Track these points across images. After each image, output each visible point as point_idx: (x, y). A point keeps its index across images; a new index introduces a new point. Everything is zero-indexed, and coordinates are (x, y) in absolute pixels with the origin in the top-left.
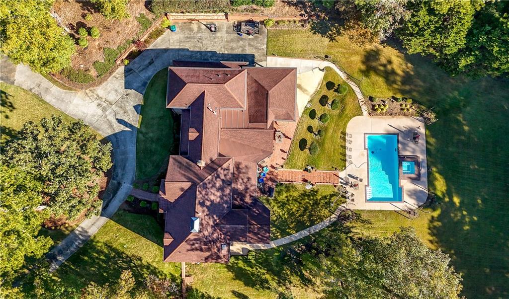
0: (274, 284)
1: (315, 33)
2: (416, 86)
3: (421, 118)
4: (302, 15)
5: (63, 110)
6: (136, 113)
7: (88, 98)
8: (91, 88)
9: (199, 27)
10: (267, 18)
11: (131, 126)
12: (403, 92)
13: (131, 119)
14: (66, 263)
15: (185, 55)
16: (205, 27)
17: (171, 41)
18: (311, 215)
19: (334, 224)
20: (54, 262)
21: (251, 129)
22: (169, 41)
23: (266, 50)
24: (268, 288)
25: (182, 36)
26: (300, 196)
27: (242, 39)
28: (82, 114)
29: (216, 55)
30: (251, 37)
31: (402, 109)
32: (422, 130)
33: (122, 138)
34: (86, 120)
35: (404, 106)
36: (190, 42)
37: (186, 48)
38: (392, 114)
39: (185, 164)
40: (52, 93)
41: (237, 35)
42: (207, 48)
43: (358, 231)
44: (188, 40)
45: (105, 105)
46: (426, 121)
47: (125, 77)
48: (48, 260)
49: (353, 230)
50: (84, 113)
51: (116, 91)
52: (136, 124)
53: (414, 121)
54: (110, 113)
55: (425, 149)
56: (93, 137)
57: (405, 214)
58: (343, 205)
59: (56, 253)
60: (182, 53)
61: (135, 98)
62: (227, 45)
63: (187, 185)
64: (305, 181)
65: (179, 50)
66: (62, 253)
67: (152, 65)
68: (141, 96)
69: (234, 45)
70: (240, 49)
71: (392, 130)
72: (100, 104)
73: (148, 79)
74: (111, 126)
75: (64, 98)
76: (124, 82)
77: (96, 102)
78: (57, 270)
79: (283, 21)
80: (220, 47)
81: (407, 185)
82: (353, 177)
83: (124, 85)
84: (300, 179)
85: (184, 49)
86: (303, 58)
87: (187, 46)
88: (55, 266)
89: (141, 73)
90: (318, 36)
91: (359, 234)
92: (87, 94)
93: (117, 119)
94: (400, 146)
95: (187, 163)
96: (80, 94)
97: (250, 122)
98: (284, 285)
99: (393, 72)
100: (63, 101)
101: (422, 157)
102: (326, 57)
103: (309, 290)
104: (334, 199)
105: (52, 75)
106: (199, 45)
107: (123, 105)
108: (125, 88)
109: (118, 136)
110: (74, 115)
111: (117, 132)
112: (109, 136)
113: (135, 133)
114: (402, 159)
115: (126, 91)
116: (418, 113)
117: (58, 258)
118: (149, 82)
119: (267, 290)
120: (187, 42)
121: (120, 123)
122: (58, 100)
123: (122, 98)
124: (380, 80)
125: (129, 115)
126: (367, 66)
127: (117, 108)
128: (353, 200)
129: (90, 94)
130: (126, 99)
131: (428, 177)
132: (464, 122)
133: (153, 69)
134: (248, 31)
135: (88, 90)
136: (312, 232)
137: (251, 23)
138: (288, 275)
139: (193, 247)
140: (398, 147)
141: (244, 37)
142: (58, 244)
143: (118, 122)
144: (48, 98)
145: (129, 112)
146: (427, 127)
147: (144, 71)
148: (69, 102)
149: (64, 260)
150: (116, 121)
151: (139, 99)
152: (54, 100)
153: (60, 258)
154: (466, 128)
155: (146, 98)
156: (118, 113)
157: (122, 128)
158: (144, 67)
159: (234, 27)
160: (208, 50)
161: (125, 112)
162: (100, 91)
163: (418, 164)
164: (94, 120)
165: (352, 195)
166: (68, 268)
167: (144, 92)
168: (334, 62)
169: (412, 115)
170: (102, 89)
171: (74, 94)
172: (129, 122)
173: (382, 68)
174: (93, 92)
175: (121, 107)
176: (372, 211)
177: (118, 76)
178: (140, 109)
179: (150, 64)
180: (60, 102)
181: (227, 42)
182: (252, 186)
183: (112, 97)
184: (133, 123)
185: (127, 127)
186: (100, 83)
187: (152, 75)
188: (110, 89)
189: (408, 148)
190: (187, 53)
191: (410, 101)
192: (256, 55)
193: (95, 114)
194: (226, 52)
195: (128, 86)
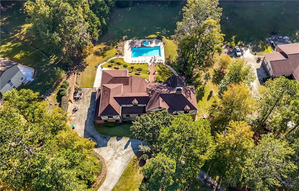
0: (201, 86)
1: (84, 71)
2: (111, 42)
3: (125, 41)
4: (74, 74)
5: (119, 178)
6: (121, 140)
7: (112, 165)
8: (106, 163)
9: (74, 116)
10: (74, 86)
11: (129, 142)
12: (114, 45)
13: (125, 142)
14: (208, 173)
15: (89, 121)
16: (74, 114)
17: (80, 128)
18: (169, 73)
19: (172, 66)
20: (208, 180)
21: (131, 84)
22: (80, 129)
23: (90, 88)
24: (203, 88)
25: (78, 124)
26: (161, 76)
27: (83, 98)
28: (121, 167)
29: (91, 108)
30: (82, 94)
31: (121, 46)
32: (130, 41)
33: (135, 146)
34: (125, 165)
35: (120, 45)
36: (82, 120)
37: (85, 121)
38: (123, 49)
39: (150, 104)
40: (107, 185)
41: (81, 100)
42: (86, 112)
43: (174, 60)
44: (80, 121)
45: (116, 156)
46: (126, 39)
47: (100, 147)
48: (207, 183)
49: (174, 61)
50: (120, 166)
51: (108, 151)
52: (128, 139)
53: (126, 43)
54: (121, 152)
55: (138, 40)
56: (135, 160)
57: (165, 45)
58: (163, 64)
59: (203, 179)
60: (88, 123)
61: (113, 141)
62: (85, 103)
63: (161, 99)
64: (154, 74)
65: (85, 125)
66: (202, 176)
67: (93, 136)
68: (112, 138)
69: (86, 101)
70: (88, 98)
71: (130, 49)
72: (116, 158)
73: (102, 136)
74: (128, 152)
75: (111, 178)
76: (102, 148)
77: (114, 160)
78: (212, 178)
79: (76, 81)
80: (86, 107)
81: (153, 45)
82: (151, 61)
83: (105, 147)
84: (154, 76)
85: (86, 122)
86: (95, 74)
87: (84, 121)
88: (210, 179)
89: (97, 140)
90: (85, 70)
91: (175, 60)
92: (109, 165)
93: (125, 149)
94: (137, 47)
95: (149, 103)
96: (109, 169)
97: (128, 85)
98: (201, 83)
99: (105, 48)
100: (113, 179)
101: (141, 41)
102: (96, 67)
103: (201, 75)
104: (161, 66)
105: (96, 186)
106: (84, 116)
107: (116, 147)
108: (107, 146)
109: (134, 148)
110: (122, 171)
111: (132, 149)
112: (134, 152)
113: (132, 140)
114: (142, 46)
115: (108, 146)
116: (123, 42)
117: (205, 178)
118: (103, 136)
119: (204, 88)
120: (81, 121)
121: (127, 147)
122: (112, 181)
123: (113, 147)
124: (108, 52)
125: (122, 143)
126: (102, 55)
127: (118, 149)
128: (161, 60)
129: (109, 163)
130: (113, 145)
131: (150, 39)
132: (127, 30)
133: (96, 135)
134: (80, 94)
135: (106, 164)
136: (176, 73)
137: (75, 93)
138: (196, 82)
139: (189, 96)
140: (138, 47)
141: (82, 97)
142: (197, 178)
143: (126, 148)
144: (111, 187)
145: (121, 143)
146: (129, 39)
147: (97, 139)
148: (114, 175)
149: (206, 175)
150: (126, 150)
151: (113, 139)
152: (112, 184)
153: (205, 177)
154: (129, 30)
155: (113, 136)
156: (121, 149)
157: (129, 146)
158: (94, 139)
159: (76, 101)
160: (87, 111)
161: (121, 145)
162: (107, 158)
163: (144, 42)
164: (125, 160)
165: (159, 60)
166: (210, 172)
167: (109, 137)
168: (99, 65)
169: (124, 44)
170: (106, 158)
171: (109, 172)
172: (126, 143)
173: (102, 51)
174: (108, 162)
175: (118, 147)
176: (165, 55)
177: (99, 151)
178: (119, 138)
179: (93, 137)
180: (113, 180)
181: (84, 104)
182: (158, 84)
183: (112, 152)
184: (127, 141)
185: (129, 144)
186: (103, 158)
187: (99, 135)
188: (107, 154)
189: (138, 45)
190: (88, 120)
191: (118, 43)
192: (92, 92)
193: (121, 160)
194: (90, 104)
195: (105, 145)
